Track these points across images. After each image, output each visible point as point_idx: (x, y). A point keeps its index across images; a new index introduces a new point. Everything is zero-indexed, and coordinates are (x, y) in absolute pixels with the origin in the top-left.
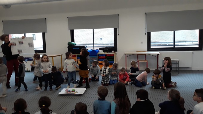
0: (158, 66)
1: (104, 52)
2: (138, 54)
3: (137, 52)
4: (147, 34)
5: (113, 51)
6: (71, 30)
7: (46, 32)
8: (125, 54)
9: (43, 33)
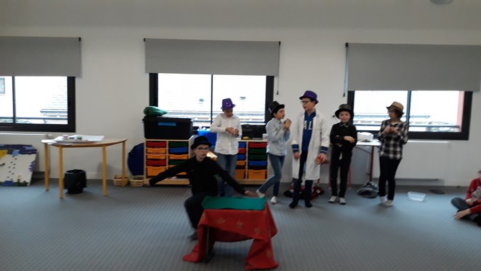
0: (371, 175)
5: (265, 135)
6: (150, 74)
7: (80, 76)
9: (68, 78)
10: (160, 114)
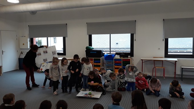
0: (175, 73)
1: (121, 56)
2: (154, 60)
3: (154, 57)
4: (164, 40)
5: (129, 56)
6: (89, 35)
7: (67, 37)
8: (142, 60)
9: (63, 37)
10: (91, 49)
